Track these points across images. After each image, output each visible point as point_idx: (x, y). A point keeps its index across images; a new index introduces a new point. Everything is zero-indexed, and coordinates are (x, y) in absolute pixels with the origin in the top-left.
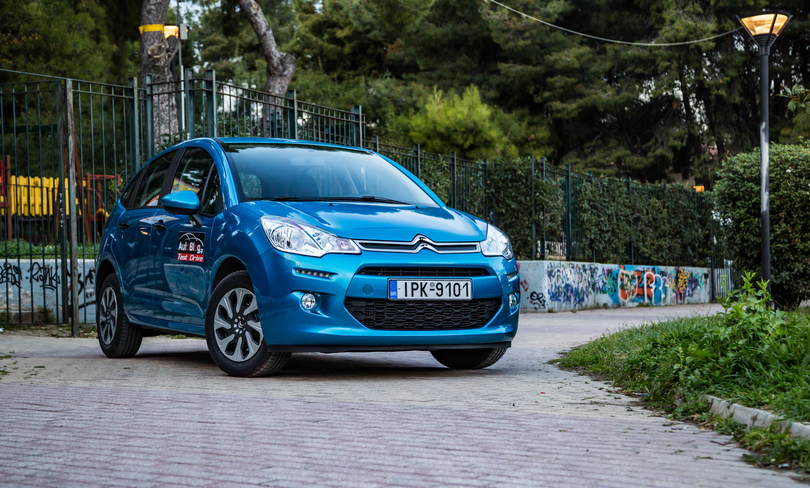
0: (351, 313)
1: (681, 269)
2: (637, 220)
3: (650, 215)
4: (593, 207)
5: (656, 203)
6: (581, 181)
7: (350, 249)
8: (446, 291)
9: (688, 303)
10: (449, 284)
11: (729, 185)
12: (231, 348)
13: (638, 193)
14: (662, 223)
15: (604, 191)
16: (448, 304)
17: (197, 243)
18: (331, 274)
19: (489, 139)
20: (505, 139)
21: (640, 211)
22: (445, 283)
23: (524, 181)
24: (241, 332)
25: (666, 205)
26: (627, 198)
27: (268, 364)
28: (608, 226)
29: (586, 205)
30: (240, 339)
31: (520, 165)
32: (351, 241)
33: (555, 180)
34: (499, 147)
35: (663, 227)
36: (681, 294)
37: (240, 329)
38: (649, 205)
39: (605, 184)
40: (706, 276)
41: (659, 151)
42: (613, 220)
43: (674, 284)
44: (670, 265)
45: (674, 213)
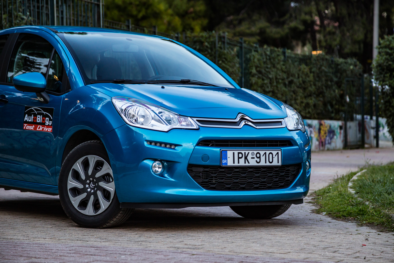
0: (192, 177)
1: (323, 122)
2: (291, 82)
3: (301, 79)
4: (260, 72)
5: (305, 69)
6: (250, 51)
7: (188, 125)
8: (263, 158)
9: (328, 150)
10: (265, 153)
11: (386, 59)
12: (83, 204)
13: (292, 61)
14: (309, 85)
15: (266, 58)
16: (263, 170)
17: (45, 116)
18: (176, 145)
19: (158, 11)
20: (170, 11)
21: (293, 75)
22: (262, 153)
23: (210, 51)
24: (92, 191)
25: (313, 70)
26: (284, 65)
27: (117, 217)
28: (270, 87)
29: (254, 71)
30: (92, 197)
31: (206, 38)
32: (189, 118)
33: (233, 50)
34: (166, 19)
35: (310, 88)
36: (322, 142)
37: (92, 189)
38: (300, 70)
39: (268, 53)
40: (341, 128)
41: (293, 24)
42: (273, 83)
43: (317, 135)
44: (315, 118)
45: (318, 77)
